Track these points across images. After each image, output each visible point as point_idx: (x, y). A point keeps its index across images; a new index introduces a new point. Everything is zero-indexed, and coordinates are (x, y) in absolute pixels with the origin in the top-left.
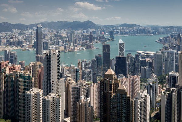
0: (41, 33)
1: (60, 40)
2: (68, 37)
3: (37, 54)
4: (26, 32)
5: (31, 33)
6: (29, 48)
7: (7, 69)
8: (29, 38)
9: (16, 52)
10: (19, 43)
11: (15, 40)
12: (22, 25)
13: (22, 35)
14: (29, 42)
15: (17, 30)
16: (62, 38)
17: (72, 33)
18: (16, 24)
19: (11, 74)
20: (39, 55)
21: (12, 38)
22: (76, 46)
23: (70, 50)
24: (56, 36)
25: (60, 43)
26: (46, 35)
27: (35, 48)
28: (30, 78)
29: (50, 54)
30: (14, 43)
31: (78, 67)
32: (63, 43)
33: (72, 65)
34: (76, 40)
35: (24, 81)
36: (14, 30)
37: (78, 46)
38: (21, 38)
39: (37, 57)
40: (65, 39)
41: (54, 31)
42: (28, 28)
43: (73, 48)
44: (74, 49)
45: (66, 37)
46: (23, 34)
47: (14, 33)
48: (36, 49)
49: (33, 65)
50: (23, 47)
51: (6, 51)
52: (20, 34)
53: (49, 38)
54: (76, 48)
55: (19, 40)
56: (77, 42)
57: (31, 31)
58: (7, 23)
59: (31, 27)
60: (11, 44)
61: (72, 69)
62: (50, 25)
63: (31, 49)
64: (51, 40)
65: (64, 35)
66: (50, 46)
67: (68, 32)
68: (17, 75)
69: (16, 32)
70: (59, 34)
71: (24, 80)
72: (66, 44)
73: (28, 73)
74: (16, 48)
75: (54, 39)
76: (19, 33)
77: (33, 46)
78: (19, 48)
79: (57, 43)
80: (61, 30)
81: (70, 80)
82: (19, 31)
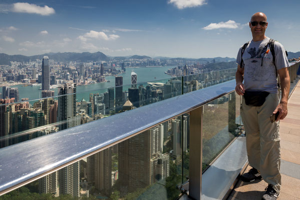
0: (48, 66)
1: (68, 73)
2: (77, 70)
3: (43, 89)
4: (28, 65)
5: (34, 65)
6: (32, 82)
7: (13, 107)
8: (31, 72)
9: (17, 88)
10: (20, 78)
11: (15, 74)
12: (23, 56)
13: (23, 69)
14: (33, 76)
15: (16, 62)
16: (70, 70)
17: (81, 66)
18: (15, 56)
19: (18, 113)
20: (46, 91)
21: (10, 72)
22: (87, 80)
23: (79, 84)
24: (63, 68)
25: (69, 77)
26: (52, 68)
27: (39, 83)
28: (42, 115)
29: (65, 88)
30: (13, 77)
31: (90, 101)
32: (72, 76)
33: (84, 100)
34: (86, 73)
35: (36, 120)
36: (12, 62)
37: (88, 79)
38: (21, 72)
39: (43, 93)
40: (74, 72)
41: (60, 63)
42: (30, 60)
43: (83, 81)
44: (84, 83)
45: (74, 70)
46: (23, 67)
47: (13, 67)
48: (41, 84)
49: (43, 101)
50: (24, 82)
51: (4, 88)
52: (20, 67)
53: (55, 71)
54: (86, 81)
55: (19, 74)
56: (88, 75)
57: (34, 64)
58: (3, 54)
59: (34, 58)
60: (9, 79)
61: (83, 104)
62: (57, 57)
63: (35, 85)
64: (58, 73)
65: (72, 68)
66: (58, 81)
67: (77, 65)
68: (26, 113)
69: (14, 65)
70: (67, 67)
71: (36, 118)
72: (75, 78)
73: (39, 110)
74: (15, 84)
75: (62, 72)
76: (18, 66)
77: (37, 81)
78: (19, 83)
79: (65, 77)
80: (69, 63)
81: (84, 115)
82: (19, 64)
